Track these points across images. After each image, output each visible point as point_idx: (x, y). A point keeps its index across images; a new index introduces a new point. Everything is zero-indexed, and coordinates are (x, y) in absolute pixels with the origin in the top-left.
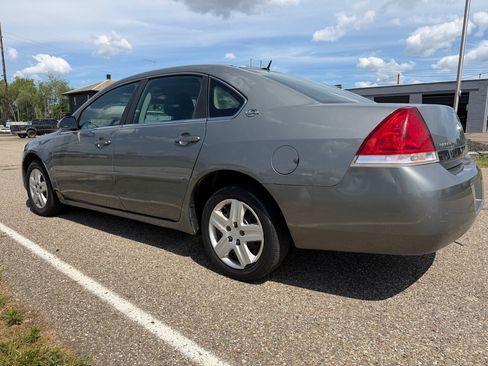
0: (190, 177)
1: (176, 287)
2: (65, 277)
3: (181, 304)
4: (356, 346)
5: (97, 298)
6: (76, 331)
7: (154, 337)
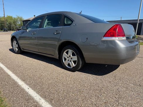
0: (57, 44)
1: (39, 78)
2: (7, 74)
3: (39, 83)
4: (90, 99)
5: (14, 80)
6: (4, 90)
7: (27, 93)
